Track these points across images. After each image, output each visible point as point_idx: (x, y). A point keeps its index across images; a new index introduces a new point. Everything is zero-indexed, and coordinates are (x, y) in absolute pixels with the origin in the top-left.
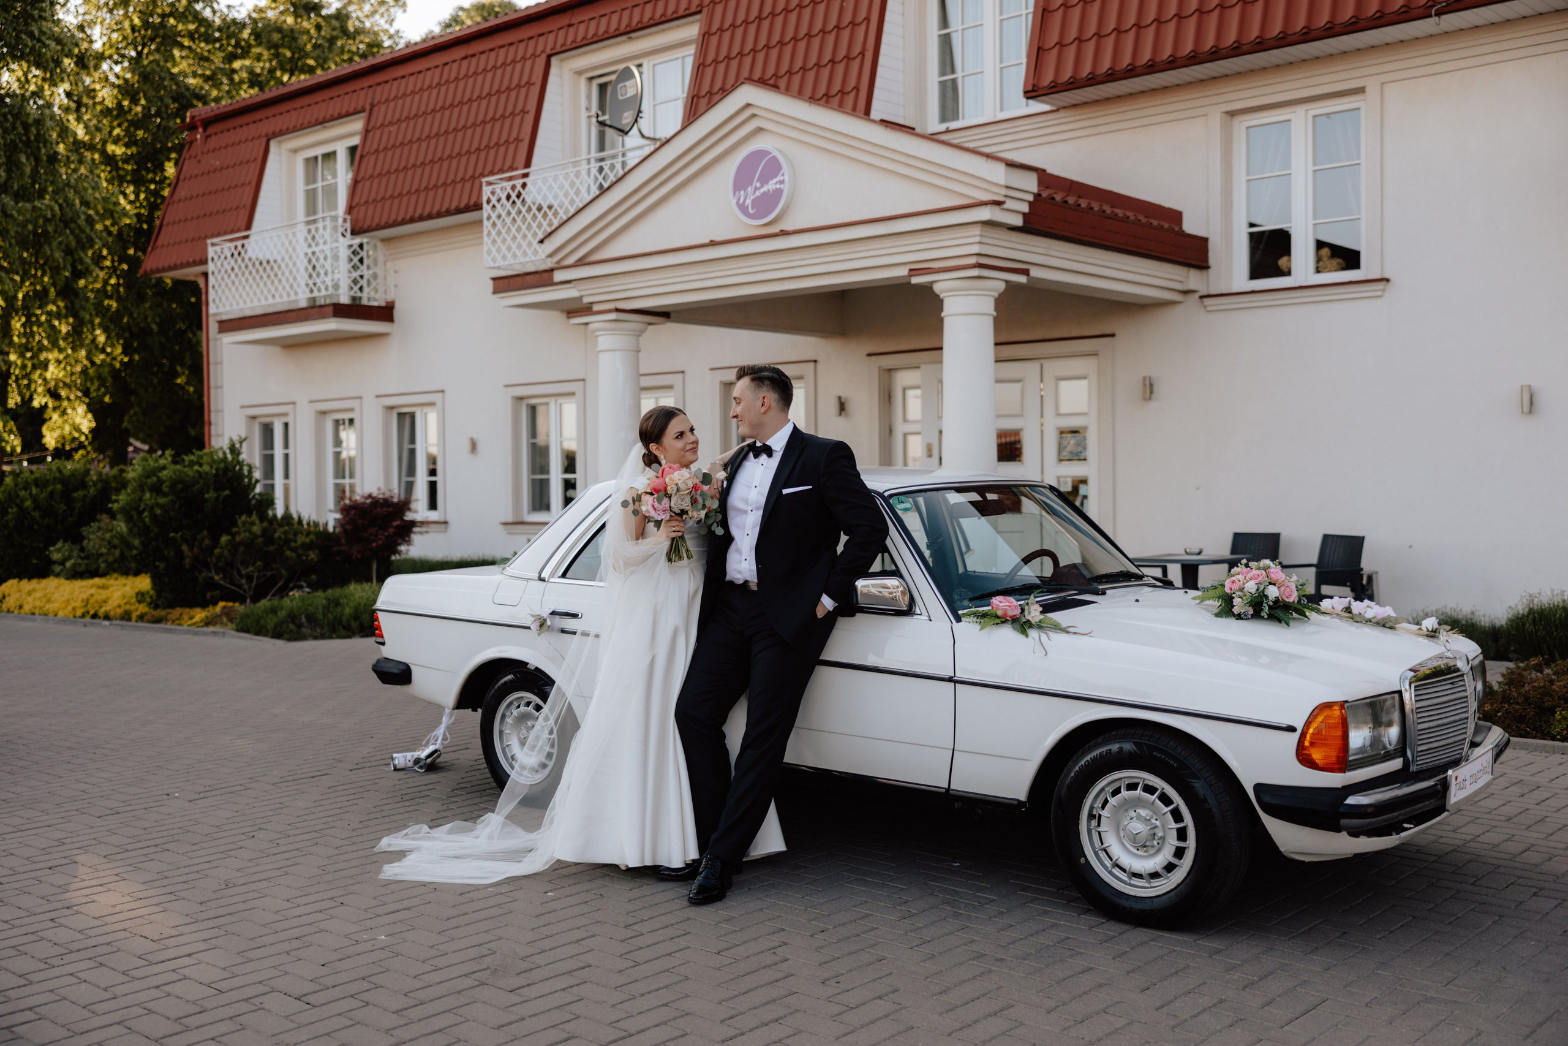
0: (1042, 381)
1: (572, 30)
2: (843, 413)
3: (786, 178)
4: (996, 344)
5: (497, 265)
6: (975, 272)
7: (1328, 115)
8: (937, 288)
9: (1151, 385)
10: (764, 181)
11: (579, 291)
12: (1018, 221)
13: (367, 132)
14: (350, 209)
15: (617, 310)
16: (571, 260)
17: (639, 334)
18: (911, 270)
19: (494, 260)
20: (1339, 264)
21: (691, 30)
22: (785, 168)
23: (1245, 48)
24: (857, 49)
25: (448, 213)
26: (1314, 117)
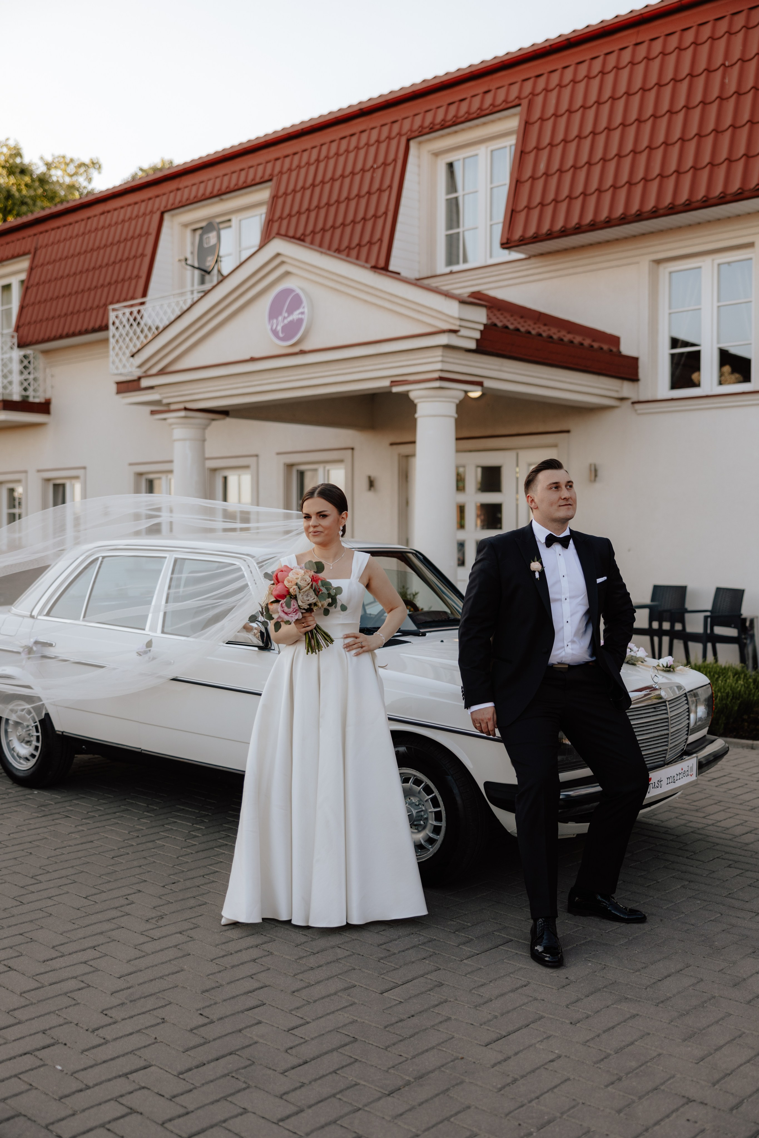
0: (517, 465)
1: (179, 193)
2: (372, 489)
3: (306, 310)
4: (457, 439)
5: (119, 372)
6: (437, 384)
7: (729, 263)
8: (412, 395)
9: (596, 471)
10: (290, 312)
11: (160, 394)
12: (473, 345)
13: (31, 269)
14: (17, 328)
15: (186, 409)
16: (154, 371)
17: (205, 427)
18: (392, 382)
19: (117, 368)
20: (736, 378)
21: (264, 194)
22: (305, 303)
23: (661, 212)
24: (382, 209)
25: (87, 332)
26: (719, 265)
